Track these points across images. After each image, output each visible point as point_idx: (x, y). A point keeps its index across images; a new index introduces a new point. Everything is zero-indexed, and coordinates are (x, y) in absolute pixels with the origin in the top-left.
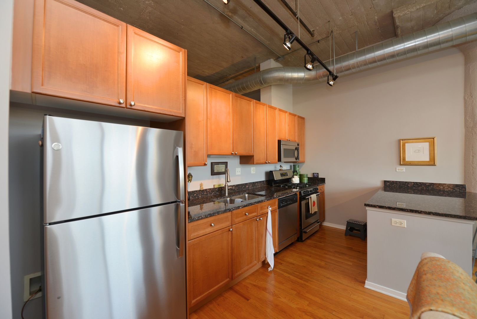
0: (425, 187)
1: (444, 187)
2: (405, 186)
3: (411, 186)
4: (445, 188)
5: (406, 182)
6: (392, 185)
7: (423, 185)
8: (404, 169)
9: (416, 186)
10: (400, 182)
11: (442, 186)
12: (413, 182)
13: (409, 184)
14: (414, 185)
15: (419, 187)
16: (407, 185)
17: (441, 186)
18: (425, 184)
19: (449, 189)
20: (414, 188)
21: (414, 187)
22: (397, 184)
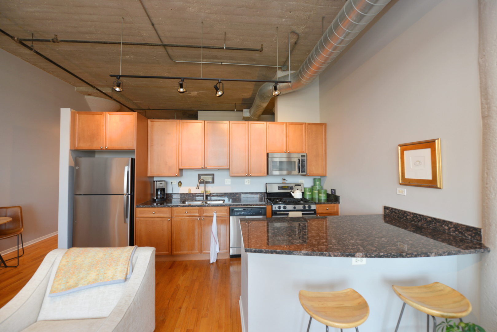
0: (426, 223)
1: (449, 229)
2: (404, 217)
3: (410, 219)
4: (451, 230)
5: (405, 212)
6: (391, 214)
7: (423, 219)
8: (405, 190)
9: (416, 220)
10: (399, 210)
11: (448, 226)
12: (413, 214)
13: (408, 215)
14: (413, 217)
15: (419, 221)
16: (406, 217)
17: (445, 225)
18: (425, 218)
19: (457, 232)
20: (413, 222)
21: (413, 220)
22: (395, 213)
